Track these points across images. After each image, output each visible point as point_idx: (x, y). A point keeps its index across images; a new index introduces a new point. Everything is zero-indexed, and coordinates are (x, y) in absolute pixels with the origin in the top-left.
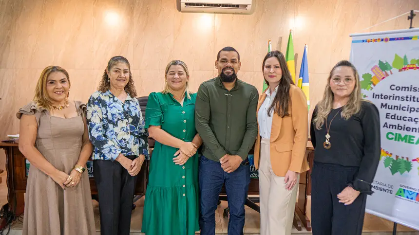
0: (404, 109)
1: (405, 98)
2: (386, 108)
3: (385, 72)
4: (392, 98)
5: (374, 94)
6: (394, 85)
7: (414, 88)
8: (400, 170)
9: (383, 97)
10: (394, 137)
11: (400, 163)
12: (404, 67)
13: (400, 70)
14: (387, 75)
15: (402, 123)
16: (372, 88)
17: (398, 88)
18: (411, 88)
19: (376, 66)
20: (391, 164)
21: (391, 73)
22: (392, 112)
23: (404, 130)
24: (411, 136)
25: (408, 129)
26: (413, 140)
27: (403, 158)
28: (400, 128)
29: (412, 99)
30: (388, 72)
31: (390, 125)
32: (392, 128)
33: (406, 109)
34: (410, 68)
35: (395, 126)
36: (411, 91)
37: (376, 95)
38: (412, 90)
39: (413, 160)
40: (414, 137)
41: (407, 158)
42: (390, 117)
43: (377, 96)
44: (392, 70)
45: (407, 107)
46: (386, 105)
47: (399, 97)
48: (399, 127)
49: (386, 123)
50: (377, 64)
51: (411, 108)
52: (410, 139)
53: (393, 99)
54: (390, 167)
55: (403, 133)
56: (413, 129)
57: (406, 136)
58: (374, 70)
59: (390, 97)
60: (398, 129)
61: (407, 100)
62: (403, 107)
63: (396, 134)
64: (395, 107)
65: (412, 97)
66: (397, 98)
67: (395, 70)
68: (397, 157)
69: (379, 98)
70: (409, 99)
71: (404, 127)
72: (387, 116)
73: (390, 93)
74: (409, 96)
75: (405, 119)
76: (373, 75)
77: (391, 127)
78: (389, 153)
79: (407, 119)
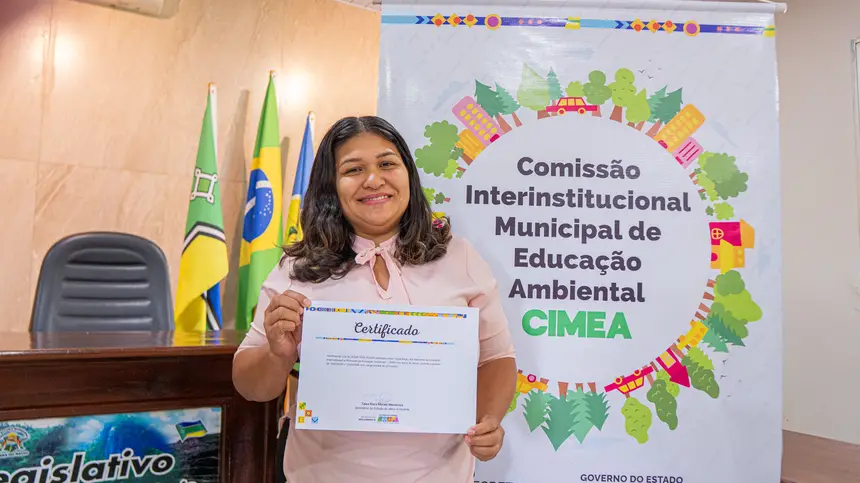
0: (566, 231)
1: (565, 199)
2: (512, 233)
3: (498, 117)
4: (526, 199)
5: (469, 188)
6: (530, 160)
7: (585, 168)
8: (574, 428)
9: (499, 197)
10: (545, 323)
11: (571, 405)
12: (551, 105)
13: (542, 115)
14: (506, 128)
15: (564, 276)
16: (464, 170)
17: (542, 169)
18: (578, 166)
19: (468, 99)
20: (547, 416)
21: (519, 124)
22: (533, 244)
23: (572, 298)
24: (593, 315)
25: (584, 293)
26: (601, 325)
27: (579, 386)
28: (560, 292)
29: (584, 200)
30: (508, 119)
31: (531, 287)
32: (539, 296)
33: (571, 231)
34: (568, 108)
35: (547, 287)
36: (578, 175)
37: (478, 193)
38: (582, 172)
39: (609, 388)
40: (603, 315)
41: (592, 386)
42: (527, 261)
43: (482, 197)
44: (517, 112)
45: (573, 224)
46: (512, 220)
47: (547, 195)
48: (557, 291)
49: (518, 282)
50: (471, 92)
51: (585, 228)
52: (592, 324)
53: (531, 203)
54: (545, 424)
55: (572, 307)
56: (597, 290)
57: (581, 314)
58: (463, 113)
59: (522, 195)
60: (556, 296)
61: (572, 205)
62: (563, 227)
63: (552, 313)
64: (538, 226)
65: (585, 192)
66: (544, 199)
67: (528, 115)
68: (563, 386)
69: (486, 202)
70: (575, 200)
71: (573, 288)
72: (518, 257)
73: (519, 184)
74: (575, 192)
75: (572, 262)
76: (461, 128)
77: (535, 291)
78: (538, 380)
79: (577, 262)
